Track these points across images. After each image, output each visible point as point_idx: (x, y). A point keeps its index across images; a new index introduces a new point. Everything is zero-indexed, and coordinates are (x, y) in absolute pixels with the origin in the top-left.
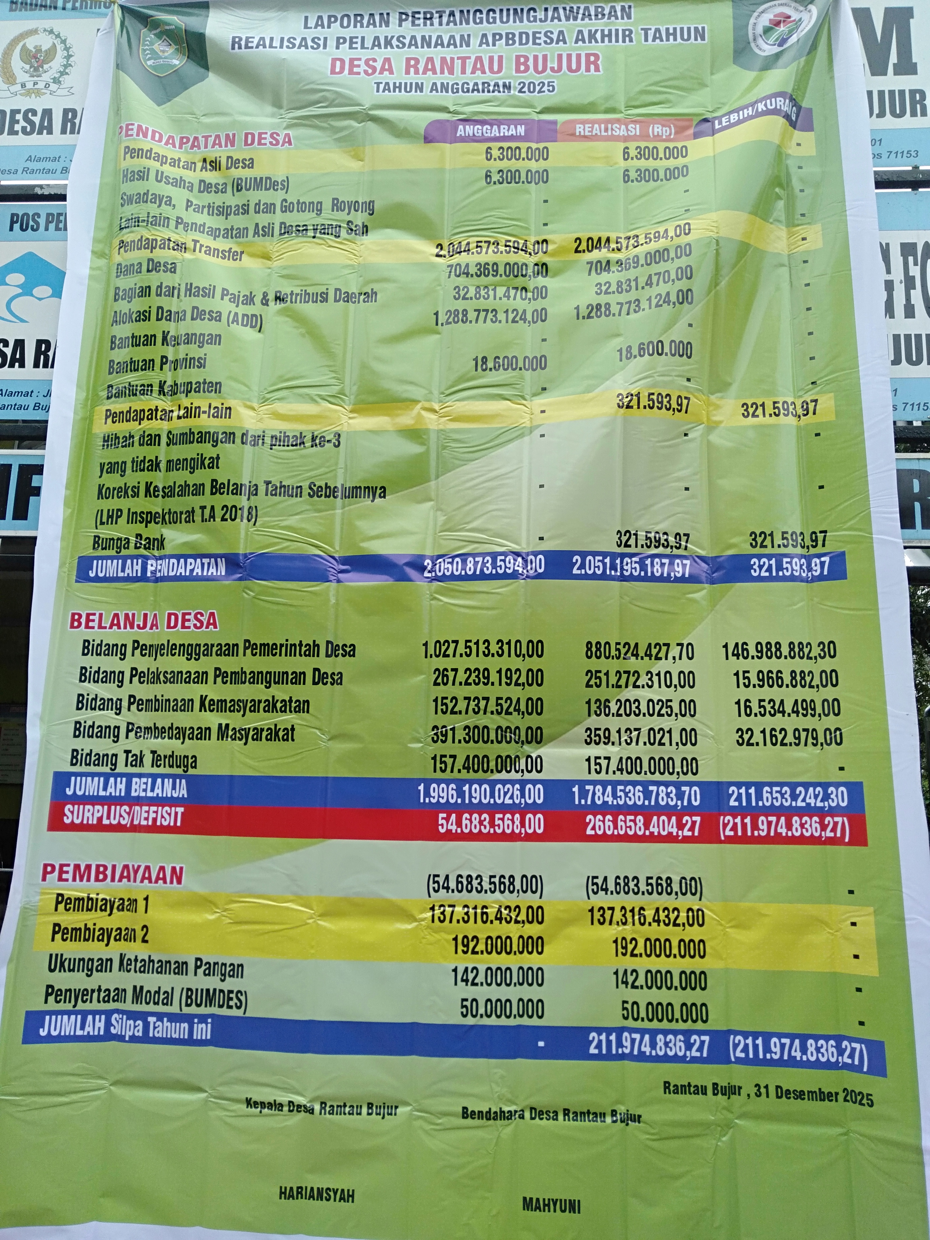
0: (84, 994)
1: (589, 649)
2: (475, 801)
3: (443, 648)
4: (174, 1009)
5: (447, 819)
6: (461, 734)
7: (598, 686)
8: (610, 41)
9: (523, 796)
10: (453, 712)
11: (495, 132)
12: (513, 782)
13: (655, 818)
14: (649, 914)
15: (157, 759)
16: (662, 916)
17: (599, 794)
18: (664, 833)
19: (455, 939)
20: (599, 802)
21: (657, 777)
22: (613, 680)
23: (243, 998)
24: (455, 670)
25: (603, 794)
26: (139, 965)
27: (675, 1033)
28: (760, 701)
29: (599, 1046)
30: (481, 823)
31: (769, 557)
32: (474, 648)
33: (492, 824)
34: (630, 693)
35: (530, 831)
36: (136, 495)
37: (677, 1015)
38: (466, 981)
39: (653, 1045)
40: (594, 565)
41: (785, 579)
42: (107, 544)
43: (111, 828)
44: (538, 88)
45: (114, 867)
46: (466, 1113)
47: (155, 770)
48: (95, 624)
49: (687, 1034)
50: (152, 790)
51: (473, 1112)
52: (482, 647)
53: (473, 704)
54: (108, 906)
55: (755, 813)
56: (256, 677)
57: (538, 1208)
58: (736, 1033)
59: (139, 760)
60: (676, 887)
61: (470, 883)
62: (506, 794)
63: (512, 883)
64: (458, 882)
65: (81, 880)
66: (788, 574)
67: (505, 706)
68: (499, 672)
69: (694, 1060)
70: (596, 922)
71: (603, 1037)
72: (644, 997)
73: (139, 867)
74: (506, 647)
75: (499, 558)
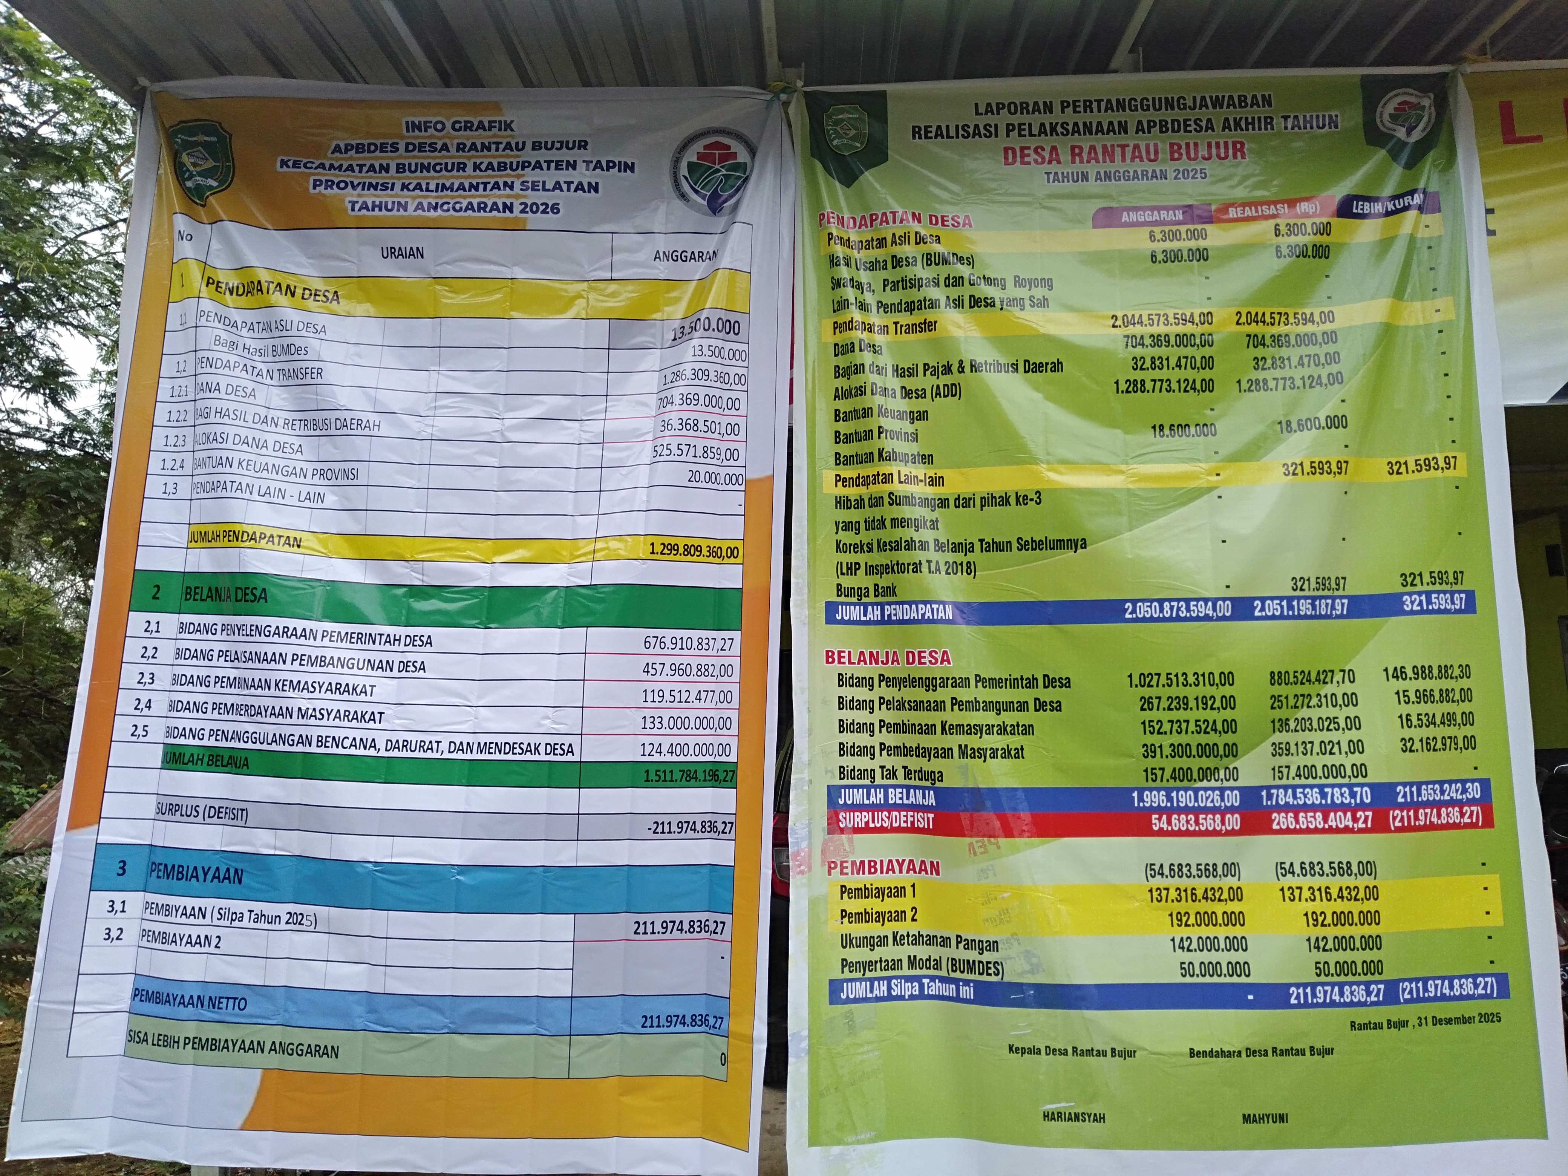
0: (870, 965)
1: (1272, 678)
2: (1182, 805)
3: (1148, 680)
4: (944, 973)
5: (1159, 819)
6: (1167, 751)
7: (1280, 708)
8: (1254, 129)
9: (1223, 800)
10: (1159, 733)
11: (1156, 216)
12: (1213, 789)
13: (1332, 814)
14: (1334, 892)
15: (908, 773)
16: (1345, 893)
17: (1281, 796)
18: (1341, 826)
19: (1171, 915)
20: (1282, 803)
21: (1331, 781)
22: (1292, 702)
23: (1000, 967)
24: (1159, 698)
25: (1285, 796)
26: (911, 939)
27: (1358, 984)
28: (1419, 715)
29: (1298, 997)
30: (1188, 822)
31: (1420, 594)
32: (1174, 679)
33: (1197, 822)
34: (1304, 713)
35: (1229, 828)
36: (870, 550)
37: (1359, 970)
38: (1183, 948)
39: (1341, 994)
40: (1273, 608)
41: (1433, 612)
42: (849, 592)
43: (876, 830)
44: (1191, 174)
45: (882, 861)
46: (1192, 1053)
47: (908, 782)
48: (846, 660)
49: (1367, 984)
50: (908, 798)
51: (1198, 1052)
52: (1181, 679)
53: (1175, 726)
54: (880, 893)
55: (1416, 806)
56: (988, 706)
57: (1255, 1121)
58: (1404, 980)
59: (893, 774)
60: (1355, 869)
61: (1180, 870)
62: (1207, 798)
63: (1215, 870)
64: (1171, 870)
65: (858, 873)
66: (1436, 607)
67: (1203, 727)
68: (1197, 699)
69: (1373, 1004)
70: (1287, 899)
71: (1301, 990)
72: (1332, 957)
73: (904, 861)
74: (1201, 678)
75: (1192, 603)
